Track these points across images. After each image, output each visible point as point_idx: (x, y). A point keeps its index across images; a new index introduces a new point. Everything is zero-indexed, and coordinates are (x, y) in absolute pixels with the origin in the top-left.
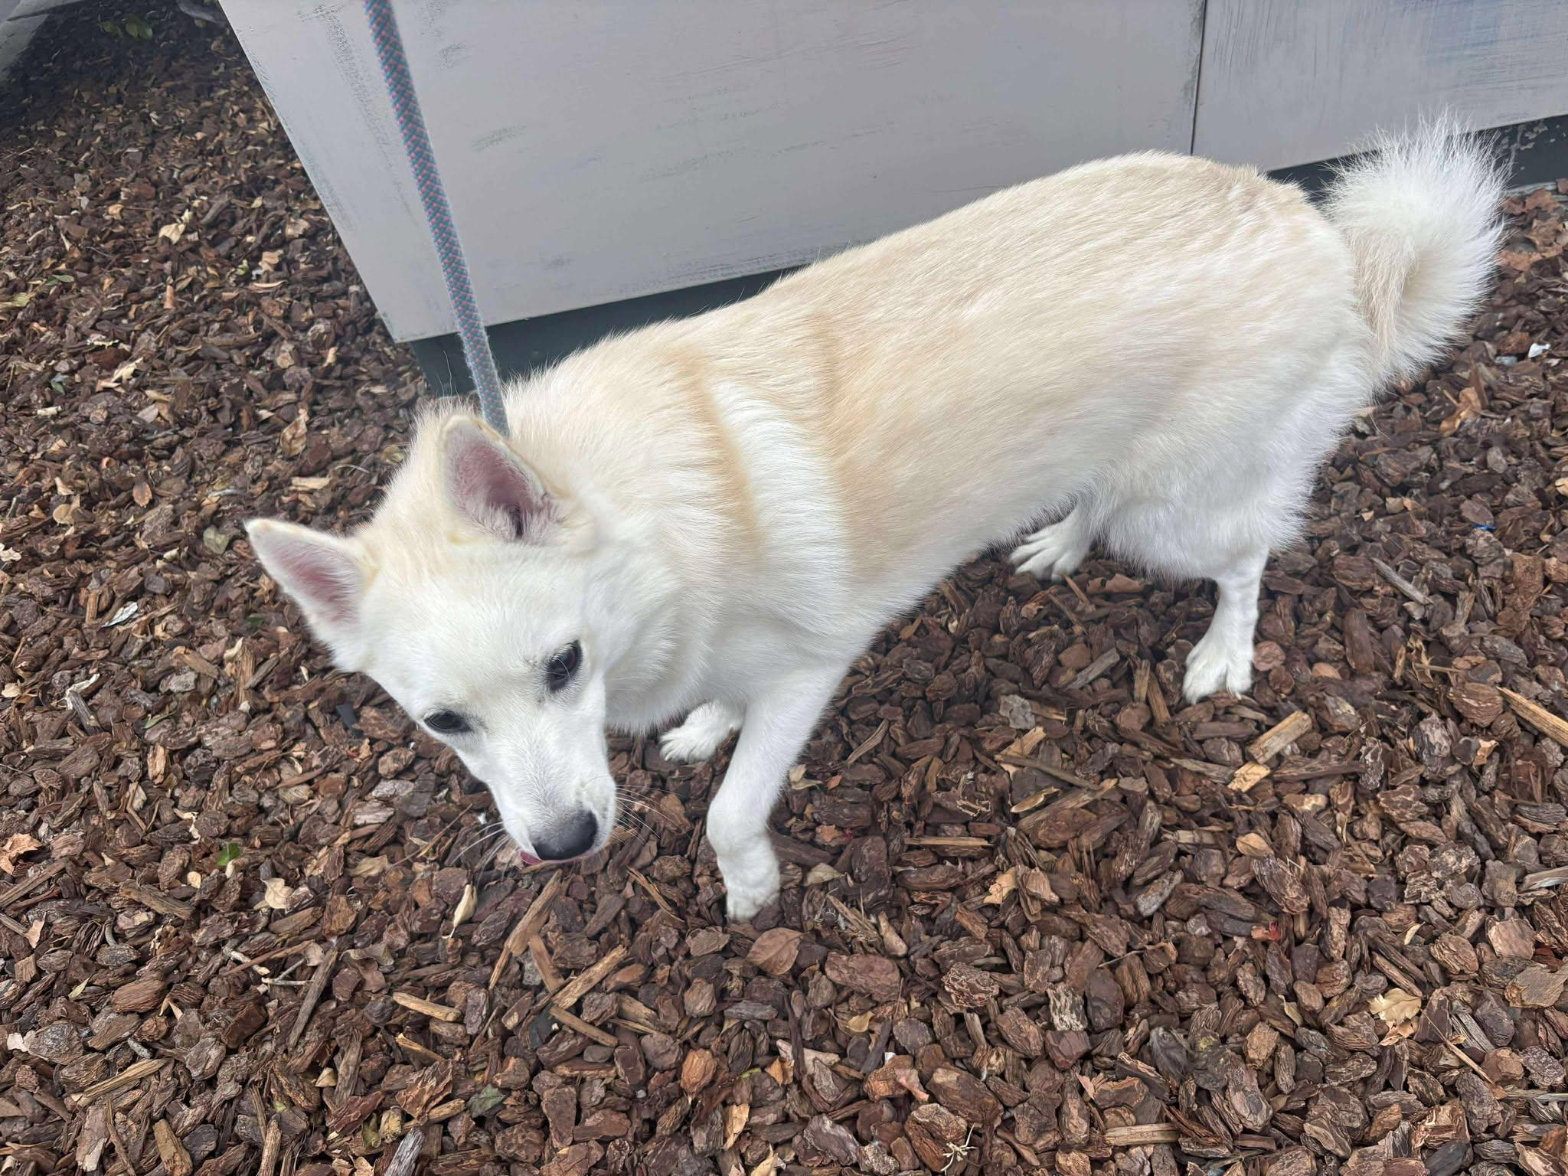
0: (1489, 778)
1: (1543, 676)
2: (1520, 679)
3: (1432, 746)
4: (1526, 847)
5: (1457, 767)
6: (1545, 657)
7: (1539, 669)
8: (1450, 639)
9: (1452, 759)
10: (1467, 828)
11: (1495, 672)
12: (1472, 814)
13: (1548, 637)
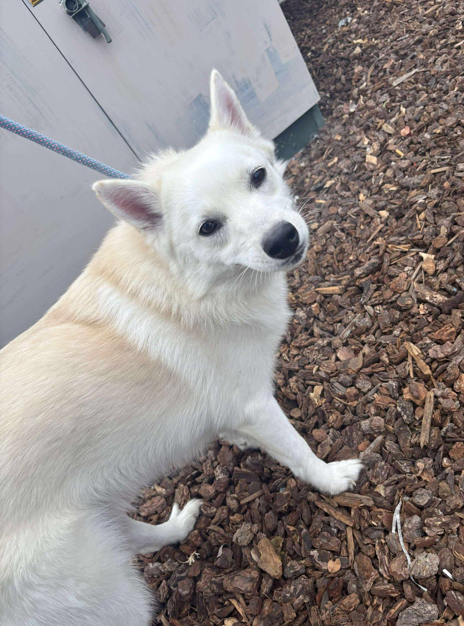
0: (322, 316)
1: (328, 279)
2: (320, 284)
3: (301, 318)
4: (340, 327)
5: (312, 319)
6: (326, 273)
7: (326, 278)
8: (295, 286)
9: (309, 318)
10: (321, 333)
11: (312, 286)
12: (322, 329)
13: (323, 268)
